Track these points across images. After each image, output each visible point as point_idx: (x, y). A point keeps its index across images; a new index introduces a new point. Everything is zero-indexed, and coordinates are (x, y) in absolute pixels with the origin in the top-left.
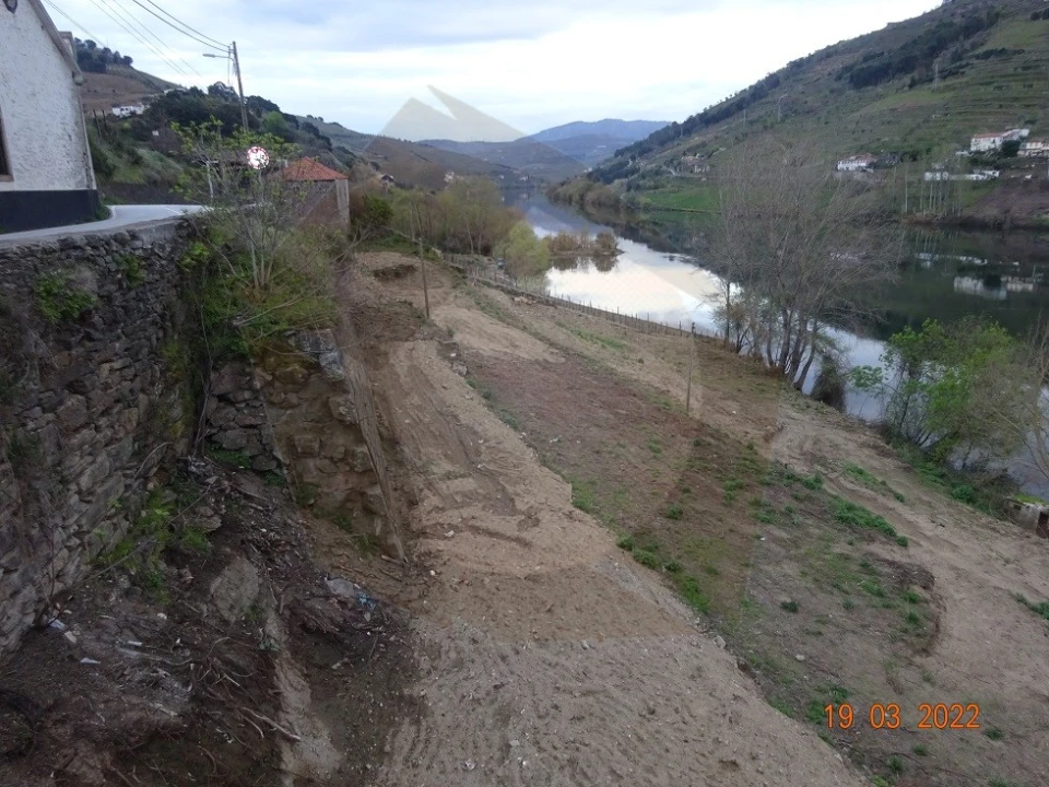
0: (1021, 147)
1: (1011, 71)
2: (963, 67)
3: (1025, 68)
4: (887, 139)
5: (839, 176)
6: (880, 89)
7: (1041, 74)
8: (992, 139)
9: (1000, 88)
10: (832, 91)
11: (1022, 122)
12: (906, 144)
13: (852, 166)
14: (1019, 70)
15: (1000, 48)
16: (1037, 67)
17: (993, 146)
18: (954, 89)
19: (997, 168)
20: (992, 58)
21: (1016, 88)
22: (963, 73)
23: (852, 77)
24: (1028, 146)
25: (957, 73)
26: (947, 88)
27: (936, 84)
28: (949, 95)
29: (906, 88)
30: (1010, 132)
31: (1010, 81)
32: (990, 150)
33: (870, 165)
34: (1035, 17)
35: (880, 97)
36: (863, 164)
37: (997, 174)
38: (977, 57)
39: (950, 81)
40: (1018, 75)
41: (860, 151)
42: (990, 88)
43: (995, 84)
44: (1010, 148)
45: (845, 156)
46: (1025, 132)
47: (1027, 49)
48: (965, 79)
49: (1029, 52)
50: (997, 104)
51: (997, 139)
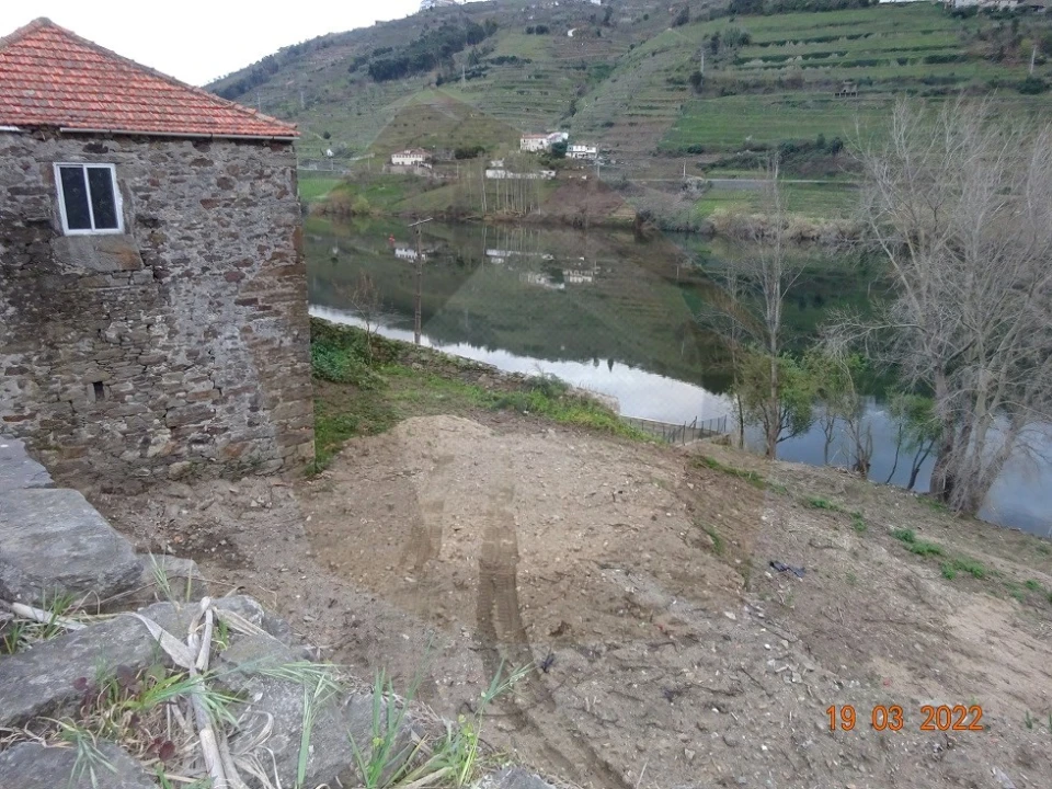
0: (568, 149)
1: (525, 78)
2: (483, 70)
3: (538, 77)
4: (435, 135)
5: (395, 170)
6: (404, 83)
7: (550, 83)
8: (540, 140)
9: (522, 93)
10: (352, 82)
11: (558, 126)
12: (454, 140)
13: (408, 161)
14: (533, 78)
15: (511, 56)
16: (547, 77)
17: (541, 147)
18: (482, 90)
19: (552, 168)
20: (506, 64)
21: (535, 94)
22: (485, 76)
23: (371, 68)
24: (575, 148)
25: (480, 75)
26: (475, 88)
27: (464, 83)
28: (480, 95)
29: (434, 85)
30: (552, 135)
31: (529, 87)
32: (539, 150)
33: (427, 160)
34: (530, 31)
35: (408, 92)
36: (420, 159)
37: (553, 174)
38: (492, 62)
39: (475, 82)
40: (532, 82)
41: (411, 145)
42: (514, 92)
43: (517, 89)
44: (559, 150)
45: (398, 150)
46: (566, 136)
47: (534, 59)
48: (488, 82)
49: (537, 62)
50: (524, 108)
51: (544, 141)
